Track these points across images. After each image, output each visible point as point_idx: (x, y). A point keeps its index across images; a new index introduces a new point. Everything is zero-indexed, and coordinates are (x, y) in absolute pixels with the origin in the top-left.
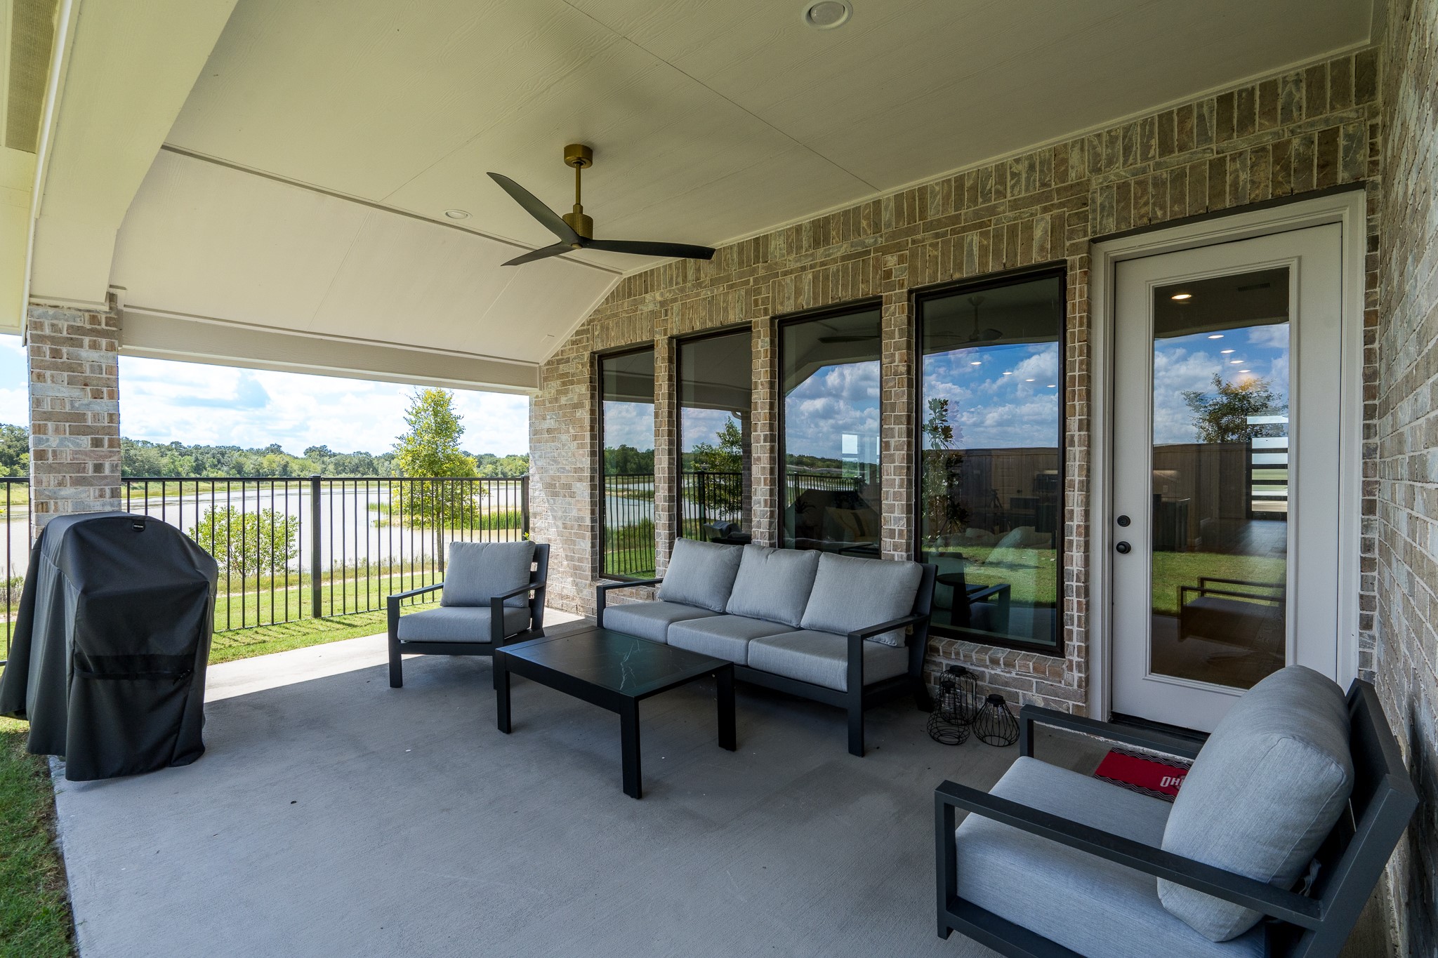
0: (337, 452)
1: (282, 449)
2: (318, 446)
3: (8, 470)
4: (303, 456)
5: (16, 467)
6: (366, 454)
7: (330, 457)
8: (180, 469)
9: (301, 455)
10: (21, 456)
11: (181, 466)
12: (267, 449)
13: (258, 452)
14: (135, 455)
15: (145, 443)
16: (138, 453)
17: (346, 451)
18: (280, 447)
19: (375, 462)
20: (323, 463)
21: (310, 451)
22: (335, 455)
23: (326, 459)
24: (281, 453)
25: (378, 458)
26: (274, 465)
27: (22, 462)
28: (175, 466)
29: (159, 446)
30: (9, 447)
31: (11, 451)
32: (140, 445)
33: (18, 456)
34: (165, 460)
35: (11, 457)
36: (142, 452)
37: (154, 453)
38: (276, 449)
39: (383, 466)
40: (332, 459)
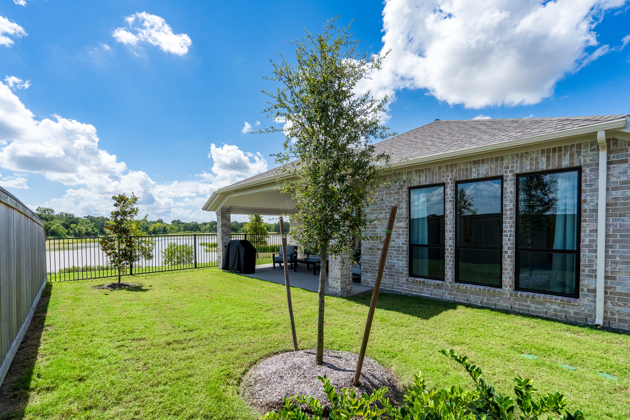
0: (184, 222)
1: (163, 221)
2: (177, 220)
3: (67, 231)
4: (171, 224)
5: (69, 229)
6: (196, 223)
7: (182, 224)
9: (170, 224)
10: (71, 225)
12: (157, 221)
13: (154, 223)
17: (187, 222)
18: (162, 220)
19: (200, 226)
20: (179, 226)
21: (173, 222)
22: (183, 223)
23: (180, 225)
24: (163, 222)
25: (201, 224)
26: (160, 228)
27: (71, 227)
30: (67, 221)
31: (67, 223)
33: (70, 225)
38: (160, 221)
39: (203, 228)
40: (183, 225)
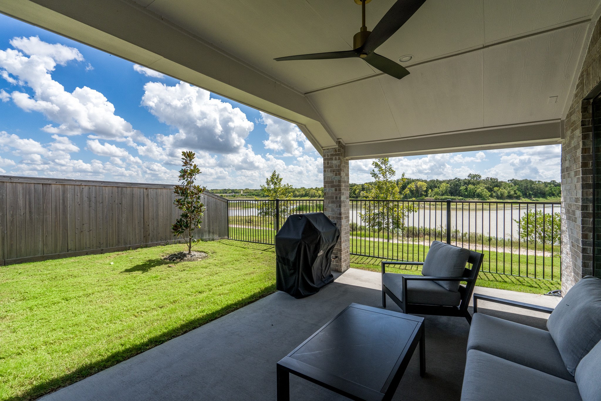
3: (490, 193)
5: (492, 192)
8: (554, 192)
10: (494, 188)
11: (555, 191)
14: (534, 187)
15: (539, 181)
16: (535, 186)
27: (494, 190)
28: (552, 191)
29: (545, 183)
30: (491, 185)
31: (491, 187)
32: (537, 182)
34: (547, 189)
35: (491, 189)
36: (537, 186)
37: (542, 186)
